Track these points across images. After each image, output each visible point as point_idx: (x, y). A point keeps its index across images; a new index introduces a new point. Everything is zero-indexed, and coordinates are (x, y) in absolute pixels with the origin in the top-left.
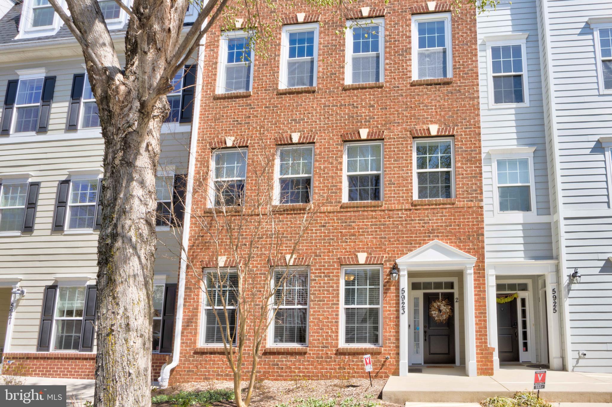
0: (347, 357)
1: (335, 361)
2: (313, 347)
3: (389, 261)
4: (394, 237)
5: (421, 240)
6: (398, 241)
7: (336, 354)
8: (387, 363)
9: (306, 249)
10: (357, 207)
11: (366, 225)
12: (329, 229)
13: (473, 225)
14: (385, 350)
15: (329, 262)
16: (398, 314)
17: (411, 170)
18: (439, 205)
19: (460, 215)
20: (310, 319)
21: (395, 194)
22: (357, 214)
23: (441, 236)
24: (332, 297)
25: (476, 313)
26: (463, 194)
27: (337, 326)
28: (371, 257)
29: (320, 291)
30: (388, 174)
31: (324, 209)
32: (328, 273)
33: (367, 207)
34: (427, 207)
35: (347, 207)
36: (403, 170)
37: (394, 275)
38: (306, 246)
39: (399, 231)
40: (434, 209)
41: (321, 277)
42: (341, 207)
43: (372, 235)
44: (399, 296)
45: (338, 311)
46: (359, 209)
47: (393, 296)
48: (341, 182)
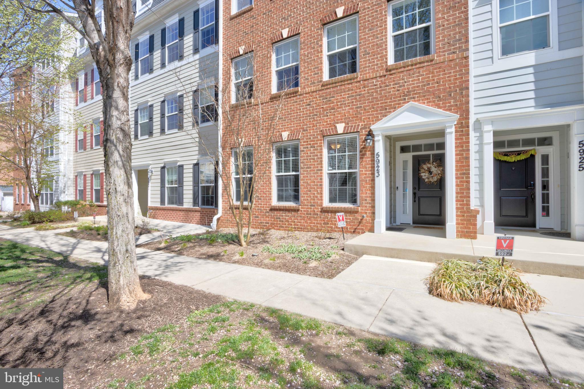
0: (330, 214)
1: (321, 217)
2: (304, 205)
3: (365, 128)
4: (369, 106)
5: (396, 104)
6: (373, 108)
7: (321, 212)
8: (364, 221)
9: (296, 126)
10: (336, 83)
11: (343, 98)
12: (313, 107)
13: (456, 79)
14: (362, 210)
15: (314, 135)
16: (374, 177)
17: (386, 35)
18: (416, 64)
19: (440, 71)
20: (301, 182)
21: (369, 63)
22: (335, 89)
23: (418, 97)
24: (317, 164)
25: (456, 174)
26: (444, 48)
27: (322, 188)
28: (348, 127)
29: (307, 159)
30: (363, 45)
31: (308, 90)
32: (313, 144)
33: (344, 81)
34: (402, 69)
35: (327, 85)
36: (378, 38)
37: (369, 141)
38: (296, 124)
39: (374, 98)
40: (409, 70)
41: (308, 148)
42: (322, 86)
43: (349, 106)
44: (374, 160)
45: (322, 176)
46: (337, 84)
47: (369, 161)
48: (322, 63)
